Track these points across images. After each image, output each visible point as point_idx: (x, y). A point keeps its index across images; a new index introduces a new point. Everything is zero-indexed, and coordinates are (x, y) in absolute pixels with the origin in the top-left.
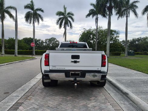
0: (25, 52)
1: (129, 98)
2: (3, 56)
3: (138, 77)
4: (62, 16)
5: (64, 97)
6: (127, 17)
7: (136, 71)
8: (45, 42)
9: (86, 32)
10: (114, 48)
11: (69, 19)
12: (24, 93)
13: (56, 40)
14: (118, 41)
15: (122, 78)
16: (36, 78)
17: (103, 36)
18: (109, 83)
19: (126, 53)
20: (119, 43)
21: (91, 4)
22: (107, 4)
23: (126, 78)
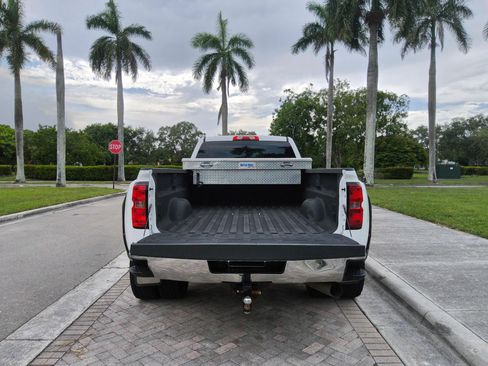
0: (91, 170)
1: (452, 347)
2: (21, 186)
3: (480, 258)
4: (211, 51)
5: (207, 345)
6: (433, 46)
7: (471, 236)
8: (157, 136)
9: (294, 102)
10: (392, 155)
11: (238, 59)
12: (63, 326)
13: (193, 132)
14: (402, 129)
15: (423, 263)
16: (116, 265)
17: (352, 115)
18: (373, 282)
19: (432, 168)
20: (406, 135)
21: (312, 8)
22: (363, 3)
23: (437, 264)
